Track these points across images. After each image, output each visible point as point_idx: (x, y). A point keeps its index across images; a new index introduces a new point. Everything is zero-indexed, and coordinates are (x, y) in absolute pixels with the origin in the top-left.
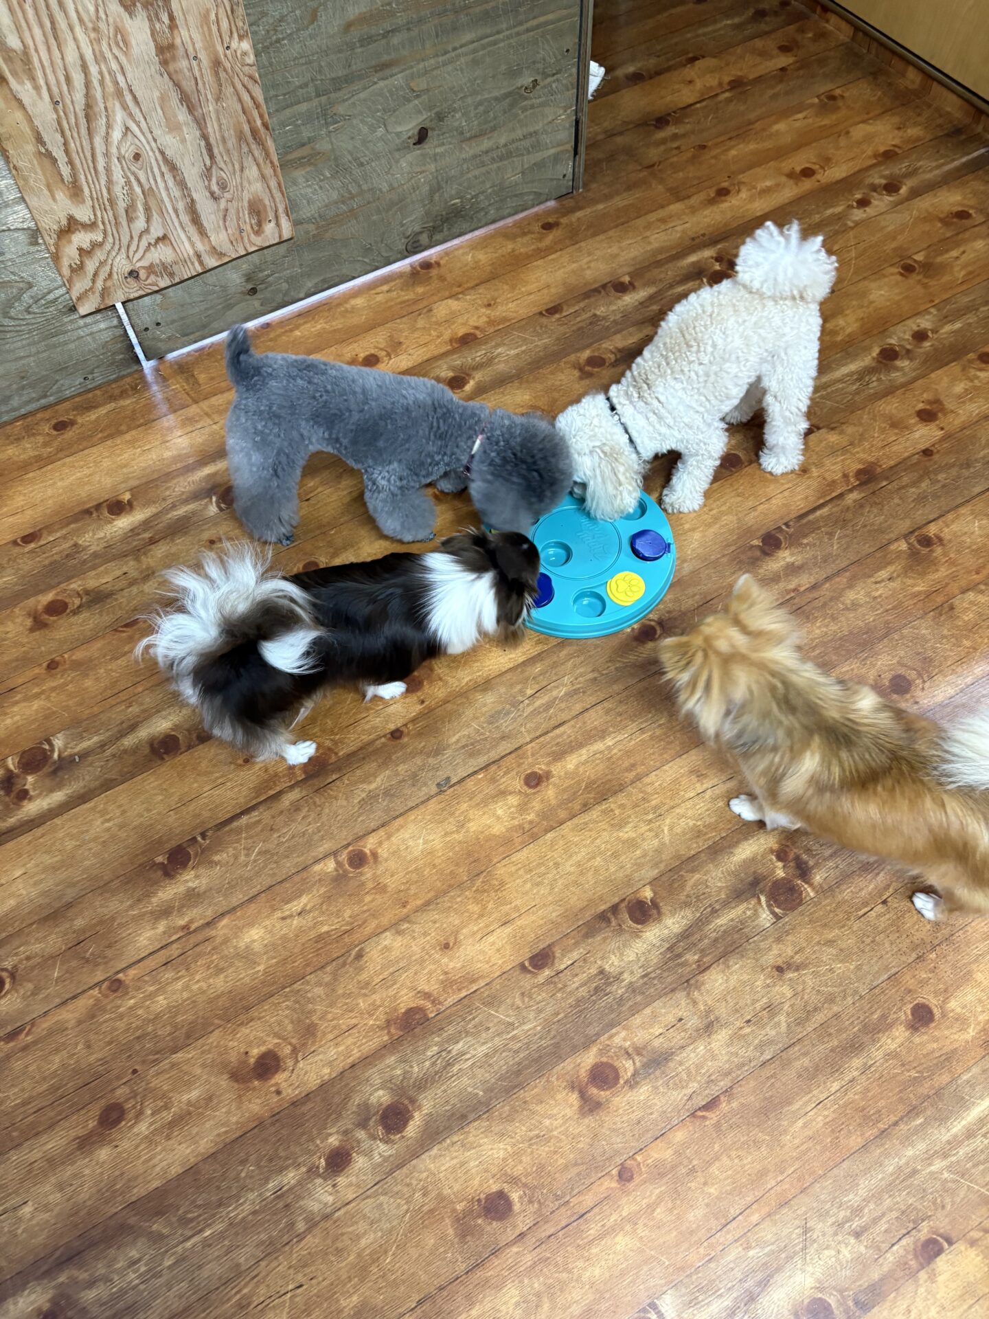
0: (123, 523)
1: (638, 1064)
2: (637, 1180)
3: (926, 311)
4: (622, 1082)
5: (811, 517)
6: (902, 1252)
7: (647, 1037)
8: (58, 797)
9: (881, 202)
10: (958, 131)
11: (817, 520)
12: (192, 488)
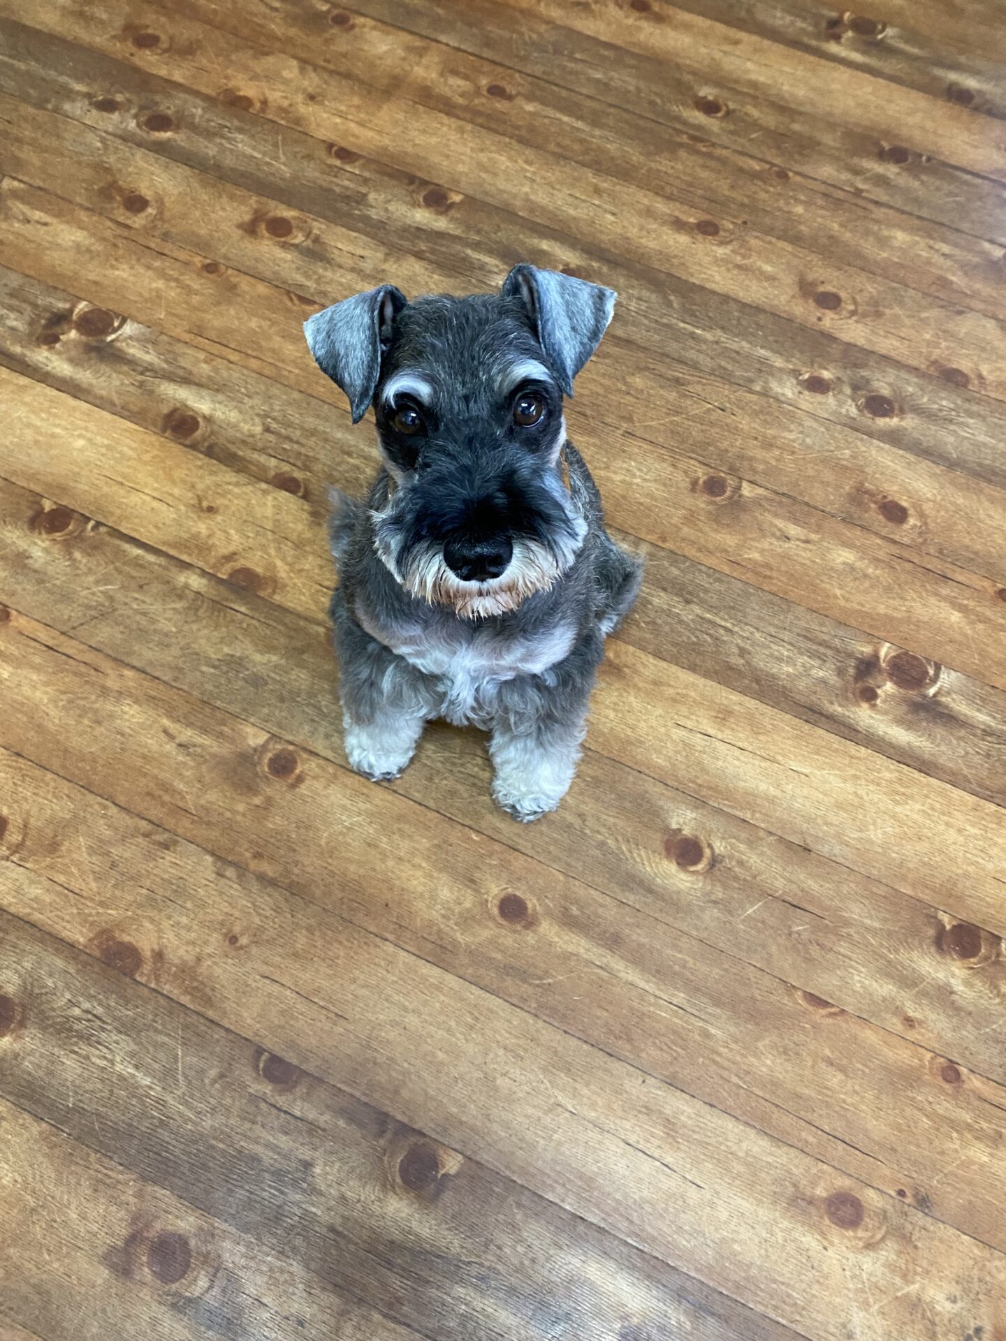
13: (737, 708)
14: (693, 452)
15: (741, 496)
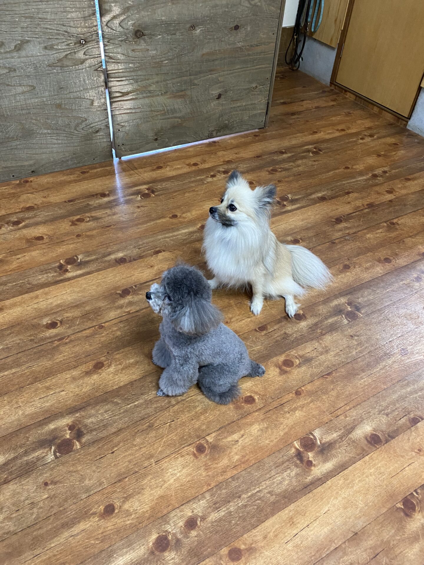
0: (106, 199)
1: (301, 361)
2: (303, 395)
3: (386, 166)
4: (295, 366)
5: (352, 215)
6: (404, 421)
7: (304, 353)
8: (79, 272)
9: (368, 140)
10: (391, 124)
11: (354, 215)
12: (131, 192)
13: (291, 514)
14: (182, 445)
15: (211, 443)
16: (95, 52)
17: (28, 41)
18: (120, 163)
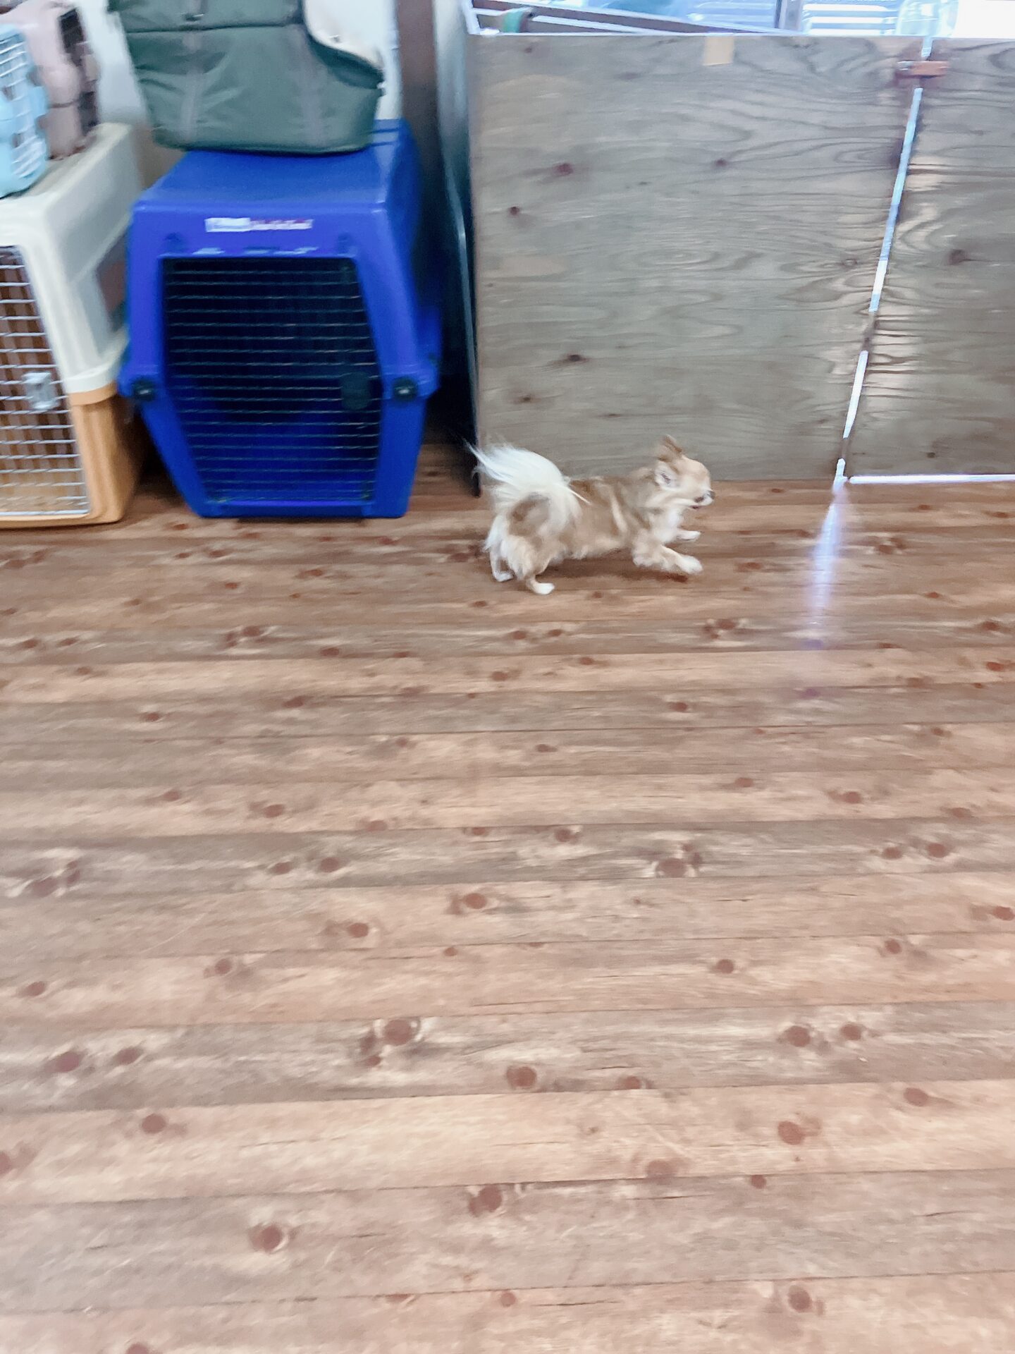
8: (736, 644)
12: (858, 539)
16: (865, 282)
17: (759, 256)
18: (847, 485)
